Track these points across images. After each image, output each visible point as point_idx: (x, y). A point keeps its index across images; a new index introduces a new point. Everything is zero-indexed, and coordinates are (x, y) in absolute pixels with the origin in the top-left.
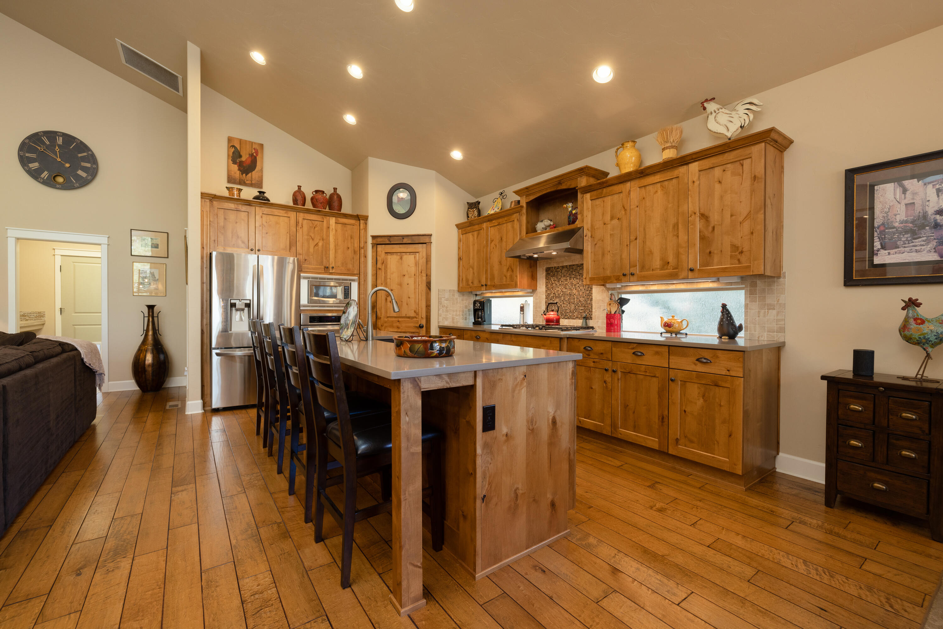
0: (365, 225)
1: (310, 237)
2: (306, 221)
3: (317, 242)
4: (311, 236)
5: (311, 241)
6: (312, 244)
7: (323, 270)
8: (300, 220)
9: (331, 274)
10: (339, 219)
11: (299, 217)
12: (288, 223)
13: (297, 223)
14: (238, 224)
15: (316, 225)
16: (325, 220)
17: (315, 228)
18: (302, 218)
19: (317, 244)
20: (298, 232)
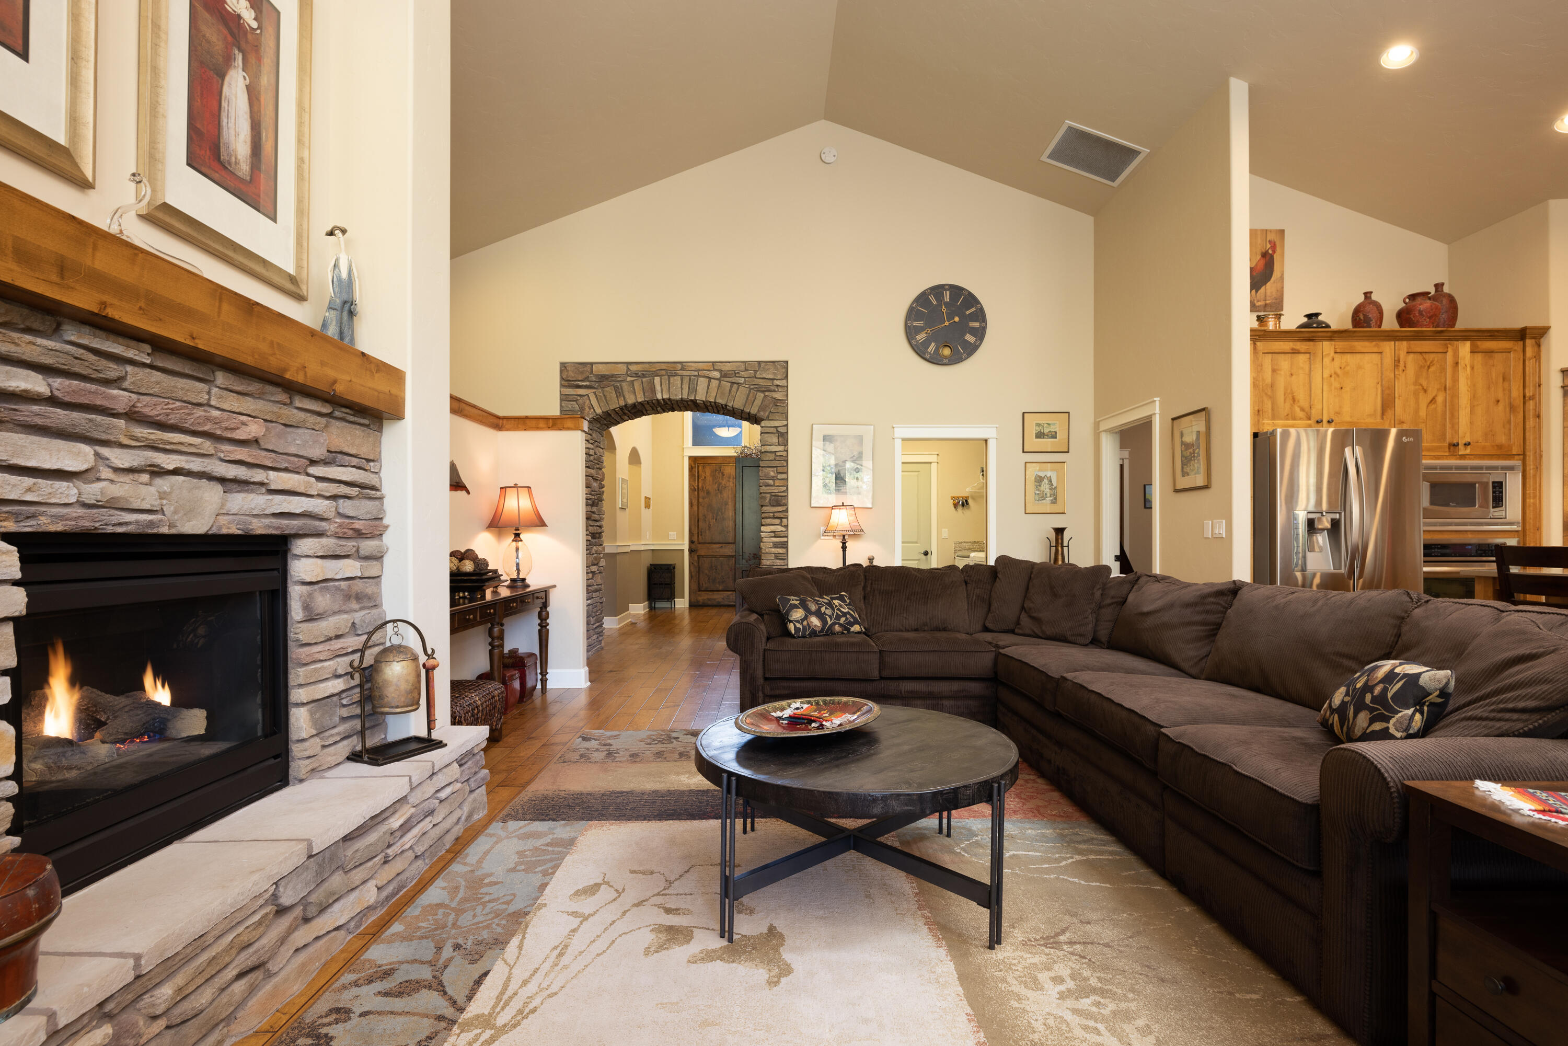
0: (1536, 348)
1: (1420, 387)
2: (1412, 355)
3: (1434, 394)
4: (1421, 385)
5: (1421, 394)
6: (1424, 400)
7: (1447, 450)
8: (1402, 354)
9: (1463, 457)
10: (1479, 343)
11: (1399, 350)
12: (1380, 365)
13: (1397, 362)
14: (1294, 377)
15: (1431, 362)
16: (1450, 350)
17: (1429, 367)
18: (1406, 350)
19: (1434, 398)
20: (1398, 379)
